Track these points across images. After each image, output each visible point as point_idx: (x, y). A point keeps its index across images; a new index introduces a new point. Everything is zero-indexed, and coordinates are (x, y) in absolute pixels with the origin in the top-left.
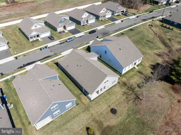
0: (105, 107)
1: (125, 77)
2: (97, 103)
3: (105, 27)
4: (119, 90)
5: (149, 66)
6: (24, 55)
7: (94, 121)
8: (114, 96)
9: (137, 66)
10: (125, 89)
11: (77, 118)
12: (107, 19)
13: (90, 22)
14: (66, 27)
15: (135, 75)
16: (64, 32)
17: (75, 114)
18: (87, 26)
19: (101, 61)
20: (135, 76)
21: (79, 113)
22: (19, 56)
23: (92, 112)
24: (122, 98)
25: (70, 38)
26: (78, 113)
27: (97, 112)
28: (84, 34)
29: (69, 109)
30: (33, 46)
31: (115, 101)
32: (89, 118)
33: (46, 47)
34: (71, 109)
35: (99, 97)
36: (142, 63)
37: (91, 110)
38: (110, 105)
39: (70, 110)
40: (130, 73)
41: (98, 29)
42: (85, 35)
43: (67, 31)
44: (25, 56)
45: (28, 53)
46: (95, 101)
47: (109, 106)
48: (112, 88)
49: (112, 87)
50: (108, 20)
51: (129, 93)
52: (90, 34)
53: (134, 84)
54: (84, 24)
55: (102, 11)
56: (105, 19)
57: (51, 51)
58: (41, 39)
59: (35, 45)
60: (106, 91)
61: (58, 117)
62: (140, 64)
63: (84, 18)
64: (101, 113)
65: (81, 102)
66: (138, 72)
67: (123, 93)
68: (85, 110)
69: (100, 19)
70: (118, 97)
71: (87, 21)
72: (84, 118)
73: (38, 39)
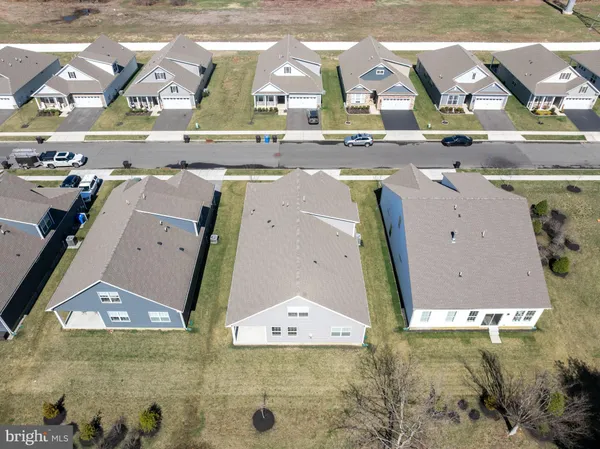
0: (252, 391)
1: (410, 344)
2: (244, 362)
3: (524, 139)
4: (347, 370)
5: (559, 364)
6: (209, 140)
7: (187, 402)
8: (309, 379)
9: (503, 333)
10: (369, 382)
11: (159, 365)
12: (559, 114)
13: (479, 105)
14: (380, 98)
15: (459, 358)
16: (366, 110)
17: (161, 351)
18: (459, 115)
19: (386, 245)
20: (456, 365)
21: (173, 356)
22: (197, 137)
23: (206, 376)
24: (330, 400)
25: (360, 135)
26: (173, 353)
27: (217, 387)
28: (424, 139)
29: (163, 329)
30: (251, 124)
31: (298, 393)
32: (184, 388)
33: (275, 139)
34: (169, 331)
35: (263, 351)
36: (536, 334)
37: (209, 368)
38: (270, 393)
39: (163, 333)
40: (450, 341)
41: (491, 138)
42: (422, 142)
43: (378, 113)
44: (211, 141)
45: (222, 137)
46: (243, 352)
47: (265, 396)
48: (329, 351)
49: (333, 347)
50: (560, 119)
51: (369, 404)
52: (445, 144)
53: (419, 386)
54: (451, 106)
55: (555, 79)
56: (553, 110)
57: (277, 155)
58: (285, 111)
59: (257, 122)
60: (301, 347)
61: (124, 331)
62: (523, 334)
63: (461, 84)
64: (225, 397)
65: (210, 331)
66: (484, 356)
67: (348, 389)
68: (196, 360)
69: (532, 105)
70: (321, 390)
71: (468, 98)
72: (173, 378)
73: (276, 110)
